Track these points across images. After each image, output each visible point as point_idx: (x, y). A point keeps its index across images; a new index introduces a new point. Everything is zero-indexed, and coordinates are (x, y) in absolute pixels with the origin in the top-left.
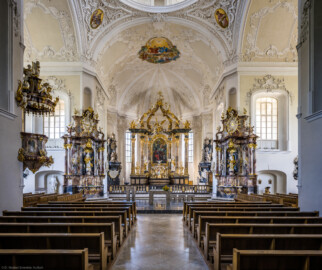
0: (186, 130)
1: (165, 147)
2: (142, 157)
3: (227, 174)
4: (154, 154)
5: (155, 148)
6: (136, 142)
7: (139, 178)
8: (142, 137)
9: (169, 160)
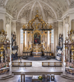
0: (50, 30)
1: (40, 36)
2: (29, 42)
3: (71, 61)
4: (34, 40)
5: (35, 37)
6: (25, 35)
7: (27, 53)
8: (29, 33)
9: (42, 43)
